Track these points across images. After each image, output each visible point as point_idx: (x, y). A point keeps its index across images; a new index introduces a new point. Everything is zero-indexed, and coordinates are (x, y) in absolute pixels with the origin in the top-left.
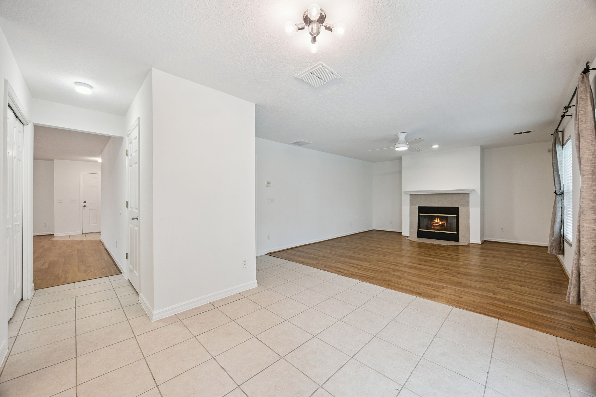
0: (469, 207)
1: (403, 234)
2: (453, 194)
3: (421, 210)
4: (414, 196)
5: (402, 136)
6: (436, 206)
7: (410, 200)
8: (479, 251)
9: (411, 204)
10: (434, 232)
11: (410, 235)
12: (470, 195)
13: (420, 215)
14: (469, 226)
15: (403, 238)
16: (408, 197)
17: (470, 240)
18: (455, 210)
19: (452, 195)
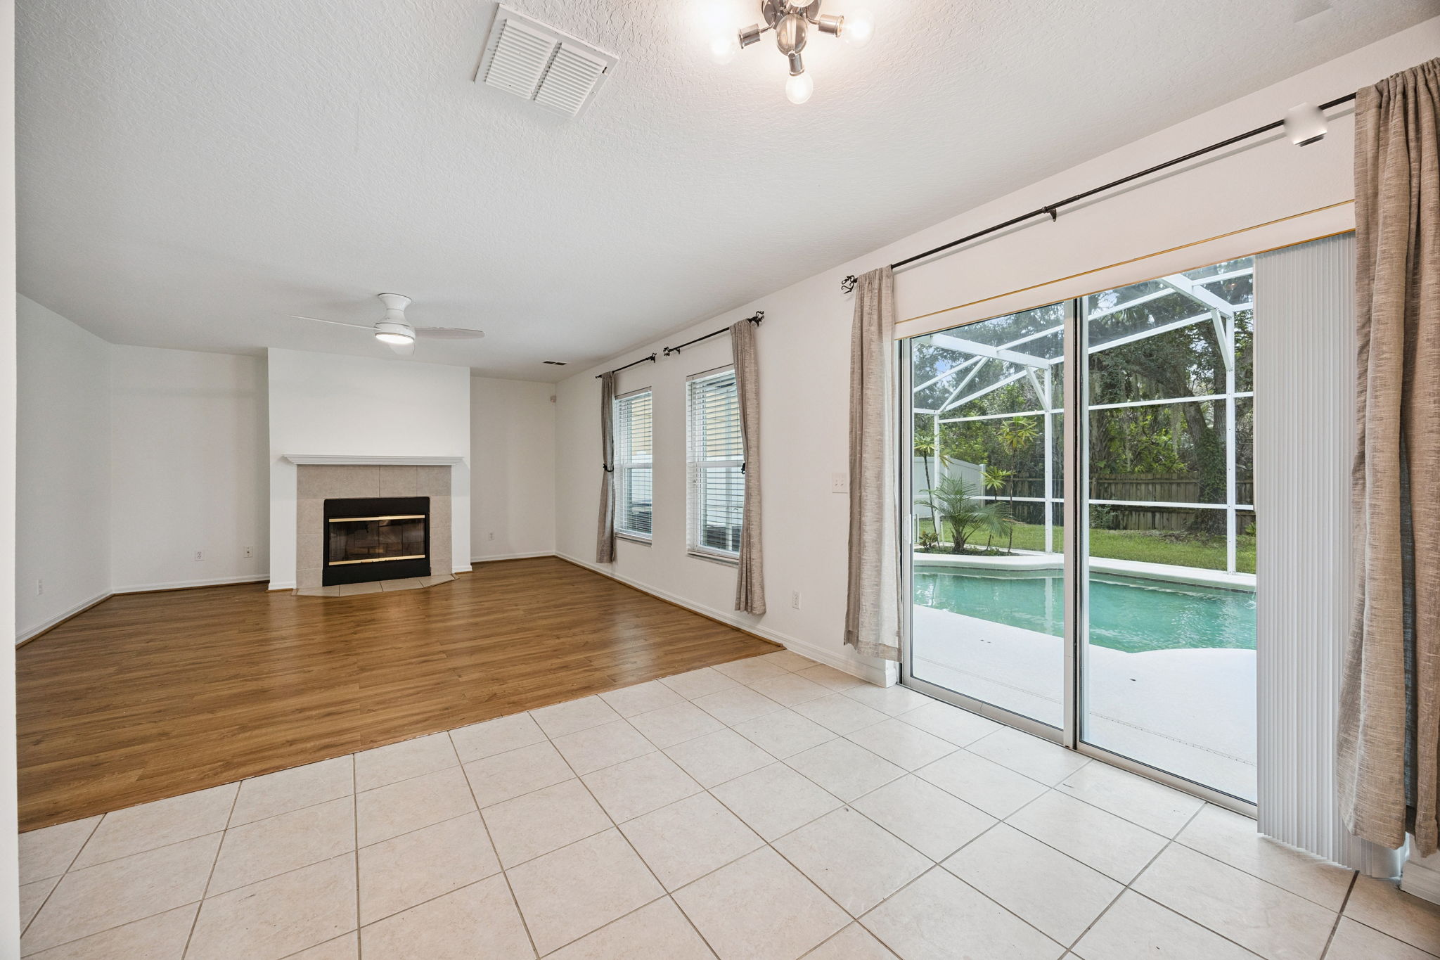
0: (450, 495)
1: (271, 587)
2: (417, 466)
3: (332, 508)
4: (309, 471)
5: (399, 305)
6: (377, 496)
7: (299, 482)
8: (468, 585)
9: (302, 492)
10: (373, 563)
11: (299, 582)
12: (452, 469)
13: (329, 523)
14: (451, 537)
15: (272, 597)
16: (293, 472)
17: (453, 567)
18: (421, 505)
19: (415, 468)
